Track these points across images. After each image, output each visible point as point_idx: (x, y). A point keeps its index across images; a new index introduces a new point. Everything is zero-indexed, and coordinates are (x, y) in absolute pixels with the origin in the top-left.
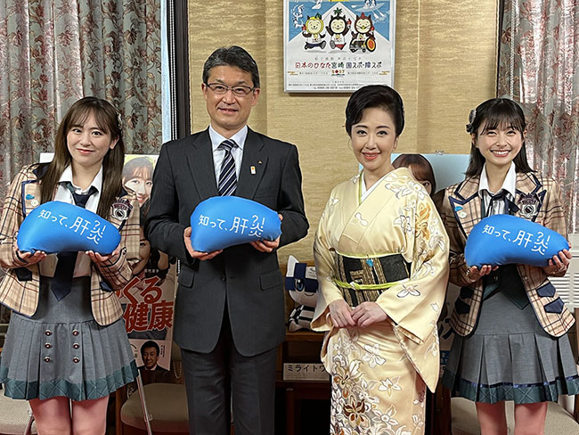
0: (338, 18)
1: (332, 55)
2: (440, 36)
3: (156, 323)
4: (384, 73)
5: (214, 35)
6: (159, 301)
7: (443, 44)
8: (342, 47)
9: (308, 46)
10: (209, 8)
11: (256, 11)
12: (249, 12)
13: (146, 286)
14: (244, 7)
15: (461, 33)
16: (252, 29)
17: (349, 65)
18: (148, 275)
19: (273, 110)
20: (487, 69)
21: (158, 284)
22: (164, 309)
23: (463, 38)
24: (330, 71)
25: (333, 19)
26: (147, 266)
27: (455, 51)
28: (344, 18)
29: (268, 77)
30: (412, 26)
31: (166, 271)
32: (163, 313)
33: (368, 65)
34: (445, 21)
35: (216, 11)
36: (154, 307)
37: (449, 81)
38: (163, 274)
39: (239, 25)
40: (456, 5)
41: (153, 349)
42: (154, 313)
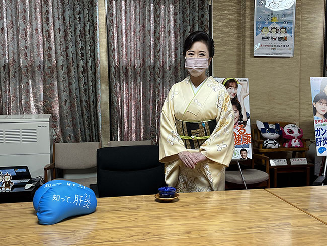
0: (274, 28)
1: (272, 42)
2: (304, 36)
3: (244, 142)
4: (290, 49)
5: (221, 34)
6: (245, 134)
7: (306, 39)
8: (275, 39)
9: (263, 38)
10: (220, 22)
11: (238, 24)
12: (236, 25)
13: (239, 128)
14: (233, 23)
15: (312, 35)
16: (236, 31)
17: (278, 46)
18: (239, 124)
19: (248, 63)
20: (320, 49)
21: (244, 127)
22: (247, 136)
23: (312, 37)
24: (270, 48)
25: (272, 28)
26: (239, 120)
27: (309, 42)
28: (276, 28)
29: (246, 50)
30: (298, 32)
31: (246, 122)
32: (247, 138)
33: (284, 46)
34: (306, 31)
35: (222, 24)
36: (243, 135)
37: (307, 53)
38: (245, 123)
39: (231, 30)
40: (310, 25)
41: (245, 152)
42: (244, 138)
